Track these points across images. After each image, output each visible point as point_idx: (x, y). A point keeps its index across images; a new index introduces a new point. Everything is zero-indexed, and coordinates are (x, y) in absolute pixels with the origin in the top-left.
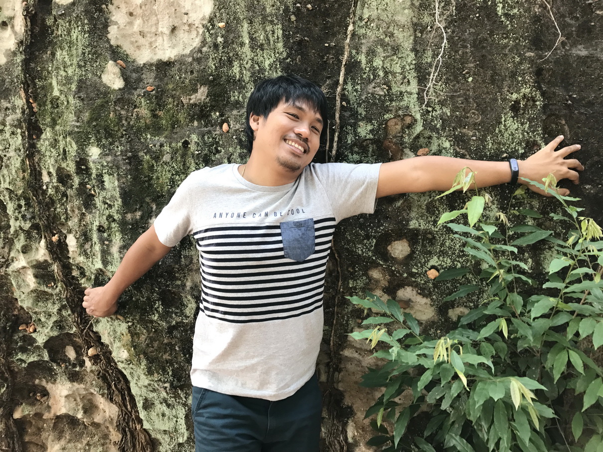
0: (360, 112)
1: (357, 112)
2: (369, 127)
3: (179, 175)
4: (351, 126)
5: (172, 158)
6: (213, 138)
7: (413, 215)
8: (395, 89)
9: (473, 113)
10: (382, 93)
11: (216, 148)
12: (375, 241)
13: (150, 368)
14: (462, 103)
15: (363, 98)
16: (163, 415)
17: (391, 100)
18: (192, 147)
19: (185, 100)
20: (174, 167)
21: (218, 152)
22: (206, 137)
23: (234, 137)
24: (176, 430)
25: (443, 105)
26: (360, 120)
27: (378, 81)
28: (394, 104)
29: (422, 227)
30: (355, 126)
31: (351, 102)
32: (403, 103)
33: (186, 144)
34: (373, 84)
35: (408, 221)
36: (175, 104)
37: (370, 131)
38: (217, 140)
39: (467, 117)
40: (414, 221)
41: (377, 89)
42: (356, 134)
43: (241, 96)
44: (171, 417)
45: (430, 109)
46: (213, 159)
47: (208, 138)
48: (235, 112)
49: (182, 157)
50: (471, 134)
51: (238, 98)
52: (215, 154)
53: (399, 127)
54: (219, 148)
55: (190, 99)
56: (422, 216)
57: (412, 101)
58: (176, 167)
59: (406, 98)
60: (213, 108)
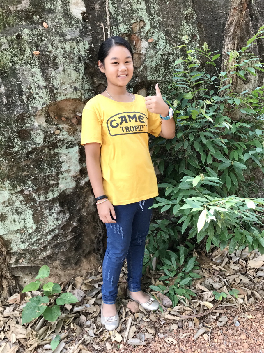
0: (119, 19)
1: (117, 19)
2: (125, 27)
3: (17, 57)
4: (115, 27)
5: (10, 46)
6: (38, 32)
7: (148, 73)
8: (134, 7)
9: (171, 20)
10: (128, 9)
11: (41, 38)
12: (132, 89)
14: (166, 15)
15: (120, 11)
16: (15, 221)
17: (133, 13)
18: (25, 37)
19: (12, 8)
20: (12, 52)
21: (42, 40)
22: (34, 31)
23: (54, 30)
25: (158, 15)
26: (120, 23)
27: (125, 2)
28: (134, 15)
29: (154, 79)
30: (117, 26)
31: (112, 14)
32: (139, 15)
33: (19, 36)
34: (123, 4)
35: (147, 77)
36: (4, 11)
37: (126, 29)
38: (41, 33)
39: (169, 22)
40: (150, 77)
41: (126, 6)
42: (119, 31)
43: (52, 5)
44: (20, 221)
45: (152, 17)
46: (40, 45)
48: (50, 15)
49: (18, 45)
50: (171, 30)
51: (51, 7)
52: (41, 42)
53: (138, 28)
54: (43, 38)
55: (17, 7)
56: (152, 74)
57: (143, 13)
58: (14, 52)
59: (140, 12)
60: (35, 12)
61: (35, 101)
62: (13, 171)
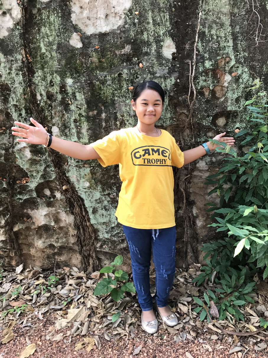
0: (205, 56)
1: (204, 56)
2: (211, 63)
3: (117, 91)
4: (201, 63)
5: (112, 82)
6: (135, 71)
7: (229, 104)
8: (222, 45)
9: (258, 55)
10: (216, 47)
11: (136, 76)
12: (211, 117)
13: (104, 188)
14: (253, 50)
15: (207, 49)
16: (103, 215)
17: (220, 50)
18: (124, 76)
19: (118, 52)
20: (113, 87)
21: (137, 78)
22: (131, 71)
23: (147, 70)
24: (110, 221)
25: (244, 51)
26: (206, 60)
27: (214, 41)
28: (221, 52)
29: (233, 110)
30: (203, 63)
31: (201, 52)
32: (226, 52)
33: (120, 75)
34: (211, 43)
35: (227, 107)
36: (112, 55)
37: (211, 65)
38: (137, 72)
39: (255, 57)
40: (230, 107)
41: (214, 45)
42: (204, 66)
43: (149, 49)
44: (107, 215)
45: (238, 54)
46: (135, 81)
47: (133, 71)
48: (146, 57)
49: (118, 81)
50: (257, 64)
51: (147, 50)
52: (136, 79)
53: (223, 63)
54: (138, 76)
55: (121, 52)
56: (233, 105)
57: (230, 50)
58: (115, 87)
59: (227, 49)
60: (134, 56)
61: (126, 126)
62: (104, 178)
